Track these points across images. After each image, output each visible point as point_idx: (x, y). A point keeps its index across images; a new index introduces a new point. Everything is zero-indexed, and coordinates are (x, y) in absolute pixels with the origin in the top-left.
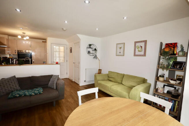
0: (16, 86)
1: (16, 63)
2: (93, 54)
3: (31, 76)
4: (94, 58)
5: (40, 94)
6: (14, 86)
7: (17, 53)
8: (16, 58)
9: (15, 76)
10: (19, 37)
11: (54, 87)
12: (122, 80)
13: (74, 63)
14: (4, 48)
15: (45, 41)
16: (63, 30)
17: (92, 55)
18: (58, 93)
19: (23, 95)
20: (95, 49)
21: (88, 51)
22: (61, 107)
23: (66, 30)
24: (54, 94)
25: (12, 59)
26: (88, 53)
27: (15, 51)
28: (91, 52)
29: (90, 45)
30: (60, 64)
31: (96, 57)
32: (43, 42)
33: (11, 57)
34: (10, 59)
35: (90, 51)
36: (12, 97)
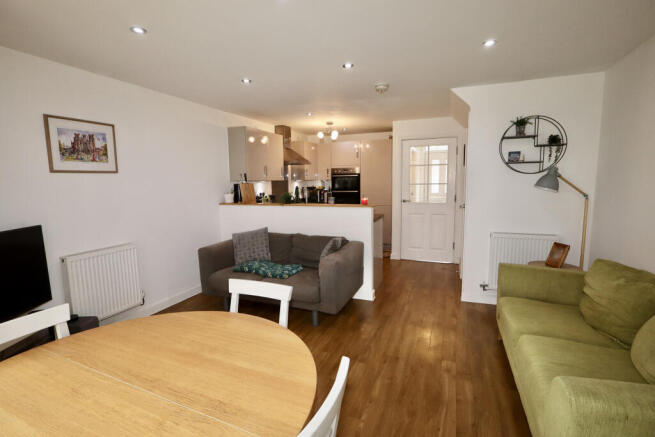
0: (263, 249)
2: (542, 166)
4: (540, 183)
7: (330, 177)
9: (266, 228)
21: (510, 153)
26: (511, 161)
27: (328, 170)
29: (521, 123)
31: (551, 179)
32: (391, 138)
35: (518, 153)
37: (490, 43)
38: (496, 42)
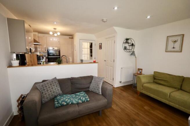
0: (58, 90)
1: (46, 61)
2: (130, 50)
3: (70, 77)
4: (132, 54)
5: (87, 101)
6: (57, 90)
7: (46, 51)
8: (45, 56)
9: (56, 78)
10: (51, 33)
11: (99, 92)
12: (181, 84)
13: (105, 61)
14: (36, 45)
15: (71, 37)
16: (103, 21)
17: (128, 51)
18: (106, 100)
19: (70, 103)
20: (133, 45)
21: (125, 47)
22: (109, 118)
23: (106, 21)
24: (103, 101)
25: (42, 56)
26: (125, 49)
27: (45, 48)
28: (128, 47)
29: (127, 39)
30: (98, 63)
31: (133, 54)
32: (70, 38)
33: (41, 55)
34: (41, 57)
35: (126, 47)
36: (59, 105)
37: (149, 17)
38: (150, 17)
